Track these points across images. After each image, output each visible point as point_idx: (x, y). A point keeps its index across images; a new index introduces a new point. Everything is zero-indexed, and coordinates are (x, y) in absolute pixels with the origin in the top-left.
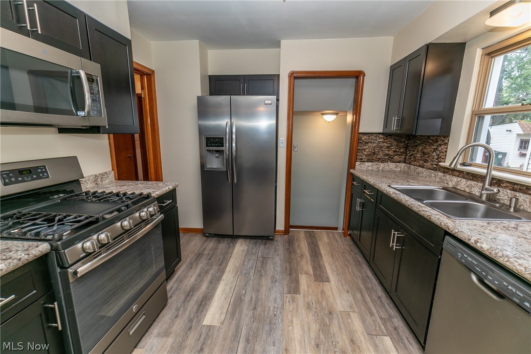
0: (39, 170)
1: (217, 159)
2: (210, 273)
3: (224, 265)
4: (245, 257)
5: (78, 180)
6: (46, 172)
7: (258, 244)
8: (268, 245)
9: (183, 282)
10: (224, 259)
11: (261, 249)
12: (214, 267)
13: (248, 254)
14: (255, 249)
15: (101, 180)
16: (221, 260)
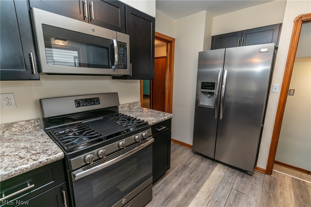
0: (95, 100)
1: (209, 98)
2: (188, 187)
3: (200, 183)
4: (220, 184)
5: (118, 106)
6: (99, 101)
7: (235, 174)
8: (245, 179)
9: (168, 185)
10: (202, 177)
11: (237, 181)
12: (192, 182)
13: (223, 181)
14: (231, 179)
15: (133, 106)
16: (199, 177)
